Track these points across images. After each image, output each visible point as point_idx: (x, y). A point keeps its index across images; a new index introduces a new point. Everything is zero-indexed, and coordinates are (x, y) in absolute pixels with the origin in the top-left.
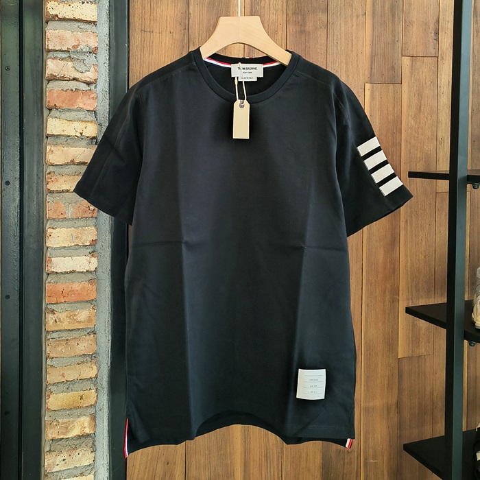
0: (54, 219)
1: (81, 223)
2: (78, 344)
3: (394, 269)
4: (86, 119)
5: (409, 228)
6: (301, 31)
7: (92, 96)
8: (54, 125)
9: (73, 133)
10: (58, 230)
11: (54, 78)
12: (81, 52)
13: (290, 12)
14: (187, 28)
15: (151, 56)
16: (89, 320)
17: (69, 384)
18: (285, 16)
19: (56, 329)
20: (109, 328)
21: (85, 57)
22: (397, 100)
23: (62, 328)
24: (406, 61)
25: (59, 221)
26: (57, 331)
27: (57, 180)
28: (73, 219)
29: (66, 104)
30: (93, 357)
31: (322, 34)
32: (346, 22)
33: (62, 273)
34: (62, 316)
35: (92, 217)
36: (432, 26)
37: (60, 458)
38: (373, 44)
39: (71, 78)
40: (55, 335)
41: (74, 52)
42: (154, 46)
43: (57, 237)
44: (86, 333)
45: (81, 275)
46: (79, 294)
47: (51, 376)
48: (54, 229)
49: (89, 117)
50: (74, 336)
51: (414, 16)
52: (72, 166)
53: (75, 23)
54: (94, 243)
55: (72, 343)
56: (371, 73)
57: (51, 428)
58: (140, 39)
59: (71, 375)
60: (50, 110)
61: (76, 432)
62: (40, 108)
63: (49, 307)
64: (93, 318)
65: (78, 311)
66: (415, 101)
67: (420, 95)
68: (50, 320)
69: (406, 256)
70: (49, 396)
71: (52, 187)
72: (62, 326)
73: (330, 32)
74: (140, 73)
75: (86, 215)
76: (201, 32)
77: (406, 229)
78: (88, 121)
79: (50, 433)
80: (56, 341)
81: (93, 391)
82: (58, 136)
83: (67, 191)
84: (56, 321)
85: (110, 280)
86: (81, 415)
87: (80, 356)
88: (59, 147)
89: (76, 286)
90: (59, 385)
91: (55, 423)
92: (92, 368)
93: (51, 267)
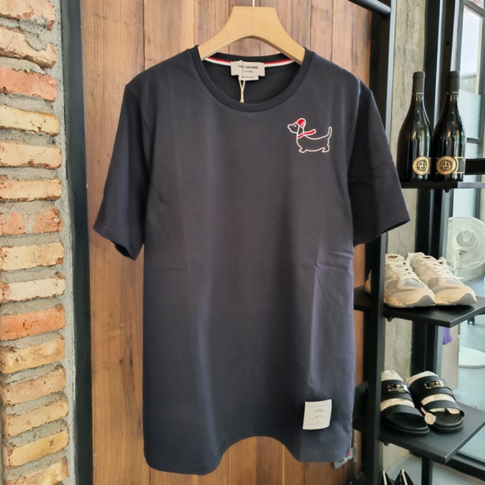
0: (10, 235)
1: (43, 238)
2: (45, 382)
4: (45, 111)
7: (51, 82)
9: (28, 127)
10: (15, 248)
12: (34, 23)
16: (58, 352)
17: (35, 432)
19: (17, 370)
20: (73, 359)
21: (39, 32)
23: (25, 367)
25: (17, 237)
26: (17, 372)
27: (11, 186)
28: (34, 234)
29: (19, 88)
33: (21, 301)
34: (25, 353)
35: (57, 231)
39: (23, 56)
40: (15, 378)
41: (25, 22)
43: (14, 258)
44: (53, 368)
45: (45, 301)
46: (45, 324)
47: (15, 427)
48: (10, 247)
49: (47, 108)
50: (40, 374)
52: (29, 169)
54: (60, 262)
55: (39, 382)
58: (93, 25)
59: (38, 420)
61: (46, 483)
63: (5, 345)
64: (62, 350)
65: (44, 343)
68: (9, 359)
70: (11, 451)
71: (5, 194)
72: (25, 365)
75: (50, 230)
78: (47, 114)
80: (18, 384)
81: (64, 432)
82: (10, 129)
83: (25, 200)
84: (17, 360)
85: (73, 304)
86: (51, 462)
87: (48, 396)
88: (12, 144)
89: (41, 315)
90: (22, 435)
91: (21, 481)
92: (62, 406)
93: (8, 296)
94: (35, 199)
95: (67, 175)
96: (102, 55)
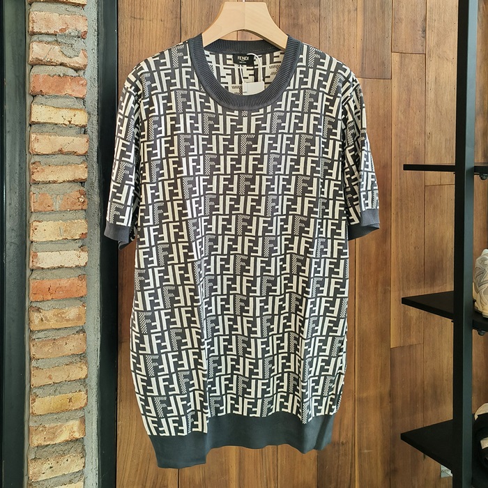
0: (40, 212)
1: (69, 215)
2: (66, 344)
3: (386, 260)
4: (75, 107)
5: (400, 220)
6: (294, 24)
7: (81, 82)
8: (39, 112)
9: (60, 121)
10: (44, 223)
11: (39, 63)
12: (70, 36)
13: (283, 5)
14: (179, 16)
15: (141, 43)
16: (79, 318)
17: (56, 387)
18: (278, 8)
19: (42, 328)
20: (98, 326)
21: (73, 42)
22: (388, 96)
23: (49, 327)
24: (396, 57)
25: (45, 214)
26: (43, 331)
27: (43, 170)
28: (61, 211)
29: (54, 90)
30: (83, 356)
31: (314, 27)
32: (338, 17)
33: (48, 269)
34: (49, 314)
35: (82, 209)
36: (420, 24)
37: (46, 466)
38: (364, 40)
39: (58, 63)
40: (40, 335)
41: (61, 35)
42: (145, 34)
43: (43, 231)
44: (75, 332)
45: (69, 270)
46: (67, 291)
47: (37, 379)
48: (40, 222)
49: (78, 104)
50: (62, 335)
51: (403, 13)
52: (60, 156)
53: (62, 5)
54: (83, 236)
55: (60, 342)
56: (362, 67)
57: (36, 434)
58: (129, 26)
59: (59, 376)
60: (34, 96)
61: (64, 437)
62: (22, 94)
63: (34, 305)
64: (83, 316)
65: (67, 308)
66: (404, 96)
67: (409, 91)
68: (35, 318)
69: (397, 247)
70: (34, 400)
71: (38, 177)
72: (49, 325)
73: (323, 26)
74: (130, 61)
75: (75, 208)
76: (193, 22)
77: (397, 221)
78: (77, 109)
79: (35, 439)
80: (42, 341)
81: (83, 393)
82: (44, 124)
83: (55, 182)
84: (42, 320)
85: (99, 275)
86: (69, 418)
87: (69, 356)
88: (45, 136)
89: (64, 283)
90: (45, 388)
91: (41, 429)
92: (81, 368)
93: (37, 263)
94: (64, 181)
95: (98, 159)
96: (137, 51)
